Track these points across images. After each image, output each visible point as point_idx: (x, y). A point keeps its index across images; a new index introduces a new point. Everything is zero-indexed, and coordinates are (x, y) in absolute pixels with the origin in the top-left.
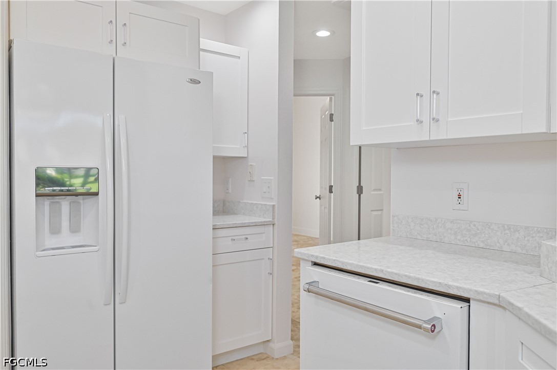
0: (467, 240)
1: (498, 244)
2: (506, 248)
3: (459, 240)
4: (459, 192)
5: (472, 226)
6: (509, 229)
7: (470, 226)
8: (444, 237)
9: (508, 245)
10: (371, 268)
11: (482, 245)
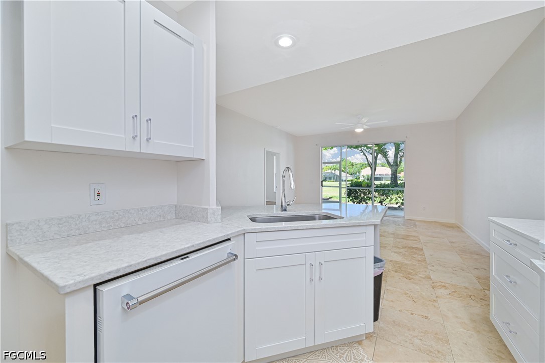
0: (111, 225)
1: (135, 222)
2: (140, 223)
3: (104, 227)
4: (98, 190)
5: (115, 214)
6: (142, 210)
7: (113, 214)
8: (89, 228)
9: (141, 220)
10: (185, 248)
11: (123, 225)
